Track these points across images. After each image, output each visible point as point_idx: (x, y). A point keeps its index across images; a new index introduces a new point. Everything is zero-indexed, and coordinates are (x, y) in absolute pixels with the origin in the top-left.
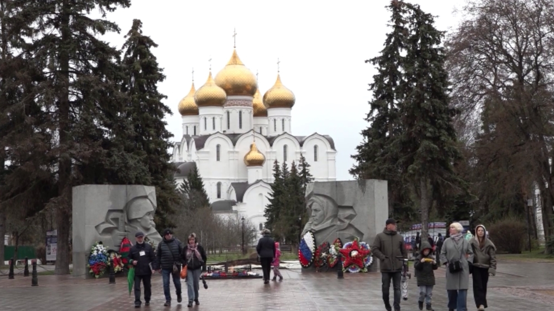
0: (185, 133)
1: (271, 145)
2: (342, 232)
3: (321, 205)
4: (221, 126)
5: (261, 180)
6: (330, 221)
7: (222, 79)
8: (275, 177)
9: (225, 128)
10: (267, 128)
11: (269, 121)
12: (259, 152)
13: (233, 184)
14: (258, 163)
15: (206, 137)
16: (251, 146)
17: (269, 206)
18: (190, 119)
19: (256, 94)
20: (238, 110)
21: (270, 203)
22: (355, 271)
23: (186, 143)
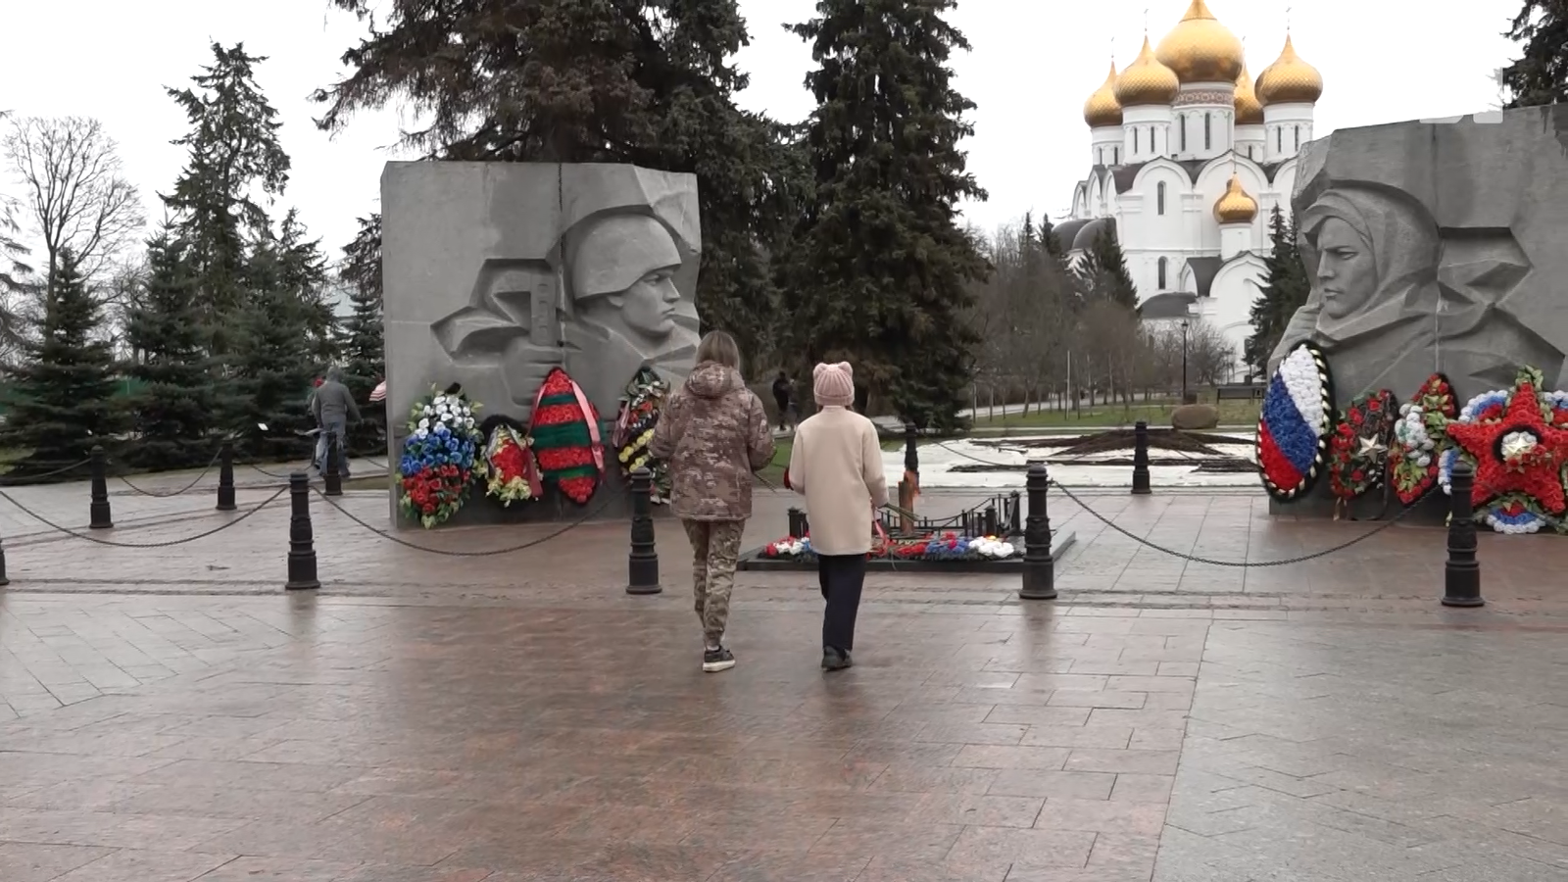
0: (1097, 163)
1: (1271, 181)
2: (1453, 347)
3: (1362, 227)
4: (1167, 144)
5: (1248, 252)
6: (1403, 296)
7: (1172, 52)
8: (1274, 241)
9: (1175, 148)
10: (1264, 148)
11: (1267, 131)
12: (1245, 194)
13: (1189, 260)
14: (1244, 217)
15: (1137, 167)
16: (1229, 184)
17: (1261, 302)
18: (1107, 134)
19: (1241, 79)
20: (1203, 112)
21: (1263, 296)
22: (1521, 528)
23: (1097, 182)
